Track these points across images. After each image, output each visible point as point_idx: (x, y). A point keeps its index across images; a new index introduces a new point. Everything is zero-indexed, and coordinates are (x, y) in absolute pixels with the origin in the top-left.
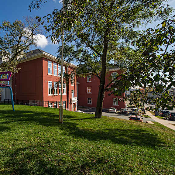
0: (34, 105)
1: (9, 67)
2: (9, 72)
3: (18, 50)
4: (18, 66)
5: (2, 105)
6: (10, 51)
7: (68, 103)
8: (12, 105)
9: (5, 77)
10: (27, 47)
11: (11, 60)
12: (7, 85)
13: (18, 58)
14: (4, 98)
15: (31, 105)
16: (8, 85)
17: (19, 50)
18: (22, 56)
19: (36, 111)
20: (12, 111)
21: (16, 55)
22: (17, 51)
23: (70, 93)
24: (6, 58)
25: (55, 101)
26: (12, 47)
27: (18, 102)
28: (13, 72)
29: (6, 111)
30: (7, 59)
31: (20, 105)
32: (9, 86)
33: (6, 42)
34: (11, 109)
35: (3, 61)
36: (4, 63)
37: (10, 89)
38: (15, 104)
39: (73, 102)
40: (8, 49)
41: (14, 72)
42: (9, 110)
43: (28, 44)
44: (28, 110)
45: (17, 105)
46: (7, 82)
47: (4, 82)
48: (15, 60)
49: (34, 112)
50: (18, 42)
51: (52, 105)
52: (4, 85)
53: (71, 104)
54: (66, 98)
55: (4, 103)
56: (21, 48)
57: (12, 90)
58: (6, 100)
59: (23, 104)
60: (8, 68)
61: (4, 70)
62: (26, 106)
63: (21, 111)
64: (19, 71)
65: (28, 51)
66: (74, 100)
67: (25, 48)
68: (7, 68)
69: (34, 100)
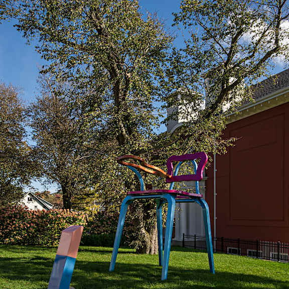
0: (278, 258)
1: (199, 139)
2: (199, 156)
3: (228, 83)
4: (227, 133)
6: (201, 89)
8: (206, 255)
9: (185, 169)
10: (256, 68)
11: (206, 115)
12: (192, 194)
13: (226, 106)
15: (268, 258)
16: (196, 195)
17: (232, 80)
18: (238, 99)
19: (284, 280)
20: (205, 271)
21: (220, 100)
22: (223, 84)
24: (190, 110)
26: (209, 75)
28: (210, 154)
29: (189, 270)
30: (193, 115)
31: (229, 256)
32: (199, 198)
33: (191, 61)
34: (206, 266)
35: (180, 121)
36: (185, 126)
37: (204, 207)
38: (214, 253)
40: (195, 84)
41: (215, 152)
42: (196, 267)
43: (261, 57)
44: (259, 274)
45: (220, 255)
46: (192, 183)
47: (184, 184)
48: (217, 115)
49: (279, 282)
50: (229, 55)
52: (186, 195)
56: (237, 76)
57: (207, 208)
60: (196, 141)
61: (184, 149)
62: (251, 260)
63: (236, 275)
64: (228, 148)
65: (260, 80)
67: (251, 72)
68: (191, 143)
69: (278, 243)
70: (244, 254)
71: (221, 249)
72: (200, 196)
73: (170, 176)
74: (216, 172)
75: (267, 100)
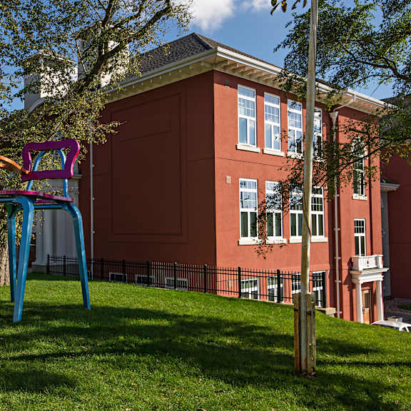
0: (175, 285)
1: (69, 122)
2: (68, 143)
3: (106, 47)
4: (107, 114)
5: (39, 282)
6: (71, 51)
7: (338, 281)
8: (80, 283)
9: (50, 162)
10: (143, 31)
11: (78, 89)
12: (59, 197)
13: (105, 79)
14: (48, 250)
15: (161, 285)
16: (64, 199)
17: (112, 44)
18: (121, 71)
19: (181, 314)
20: (78, 307)
21: (96, 69)
22: (100, 48)
23: (349, 235)
24: (56, 81)
25: (274, 270)
26: (83, 35)
27: (102, 271)
28: (83, 142)
29: (55, 307)
30: (60, 88)
31: (111, 284)
32: (68, 203)
33: (57, 14)
34: (79, 299)
35: (43, 95)
36: (49, 102)
37: (75, 216)
38: (89, 280)
39: (362, 280)
40: (62, 45)
41: (90, 140)
42: (64, 302)
43: (149, 18)
44: (150, 307)
45: (98, 284)
46: (59, 182)
47: (47, 182)
48: (93, 90)
49: (175, 316)
50: (107, 11)
51: (256, 289)
52: (50, 198)
53: (352, 286)
54: (327, 258)
55: (45, 271)
56: (118, 39)
57: (80, 217)
58: (55, 258)
59: (124, 281)
60: (64, 124)
61: (48, 134)
62: (140, 288)
63: (118, 309)
64: (108, 136)
66: (370, 268)
67: (136, 37)
68: (58, 126)
69: (175, 264)
70: (131, 281)
71: (100, 275)
72: (70, 200)
73: (27, 172)
74: (93, 168)
75: (157, 75)
